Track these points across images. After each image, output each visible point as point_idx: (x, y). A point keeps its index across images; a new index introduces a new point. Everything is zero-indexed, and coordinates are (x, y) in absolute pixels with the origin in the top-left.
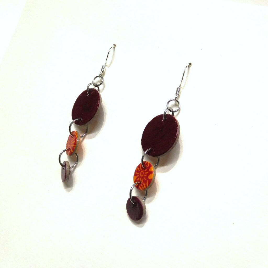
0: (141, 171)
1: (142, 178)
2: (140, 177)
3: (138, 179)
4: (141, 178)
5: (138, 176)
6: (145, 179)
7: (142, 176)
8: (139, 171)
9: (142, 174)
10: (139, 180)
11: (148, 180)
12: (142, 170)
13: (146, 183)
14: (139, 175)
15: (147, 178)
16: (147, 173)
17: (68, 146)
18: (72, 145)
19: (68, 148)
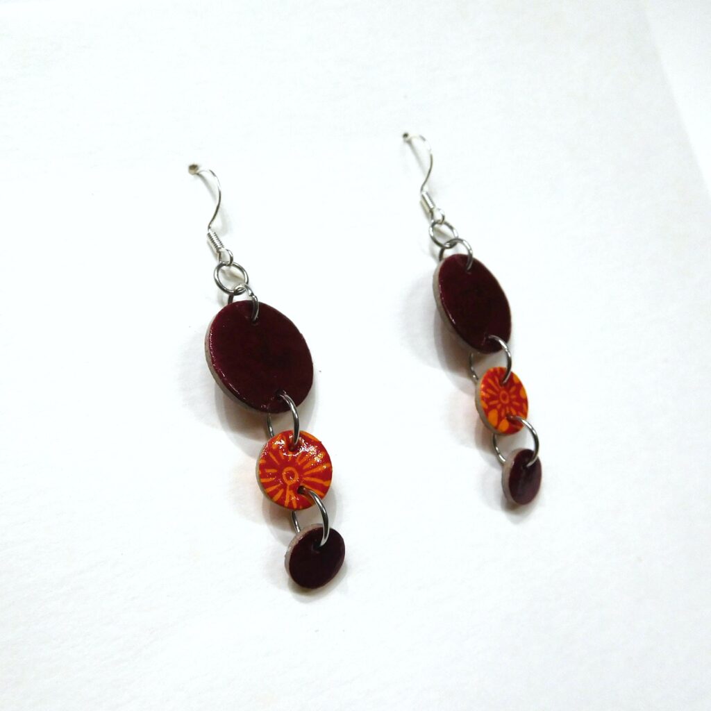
0: (498, 394)
1: (510, 404)
2: (504, 406)
3: (503, 414)
4: (507, 408)
5: (499, 406)
6: (517, 404)
7: (507, 402)
8: (494, 393)
9: (504, 398)
14: (500, 402)
16: (513, 389)
17: (289, 483)
18: (315, 471)
19: (290, 489)
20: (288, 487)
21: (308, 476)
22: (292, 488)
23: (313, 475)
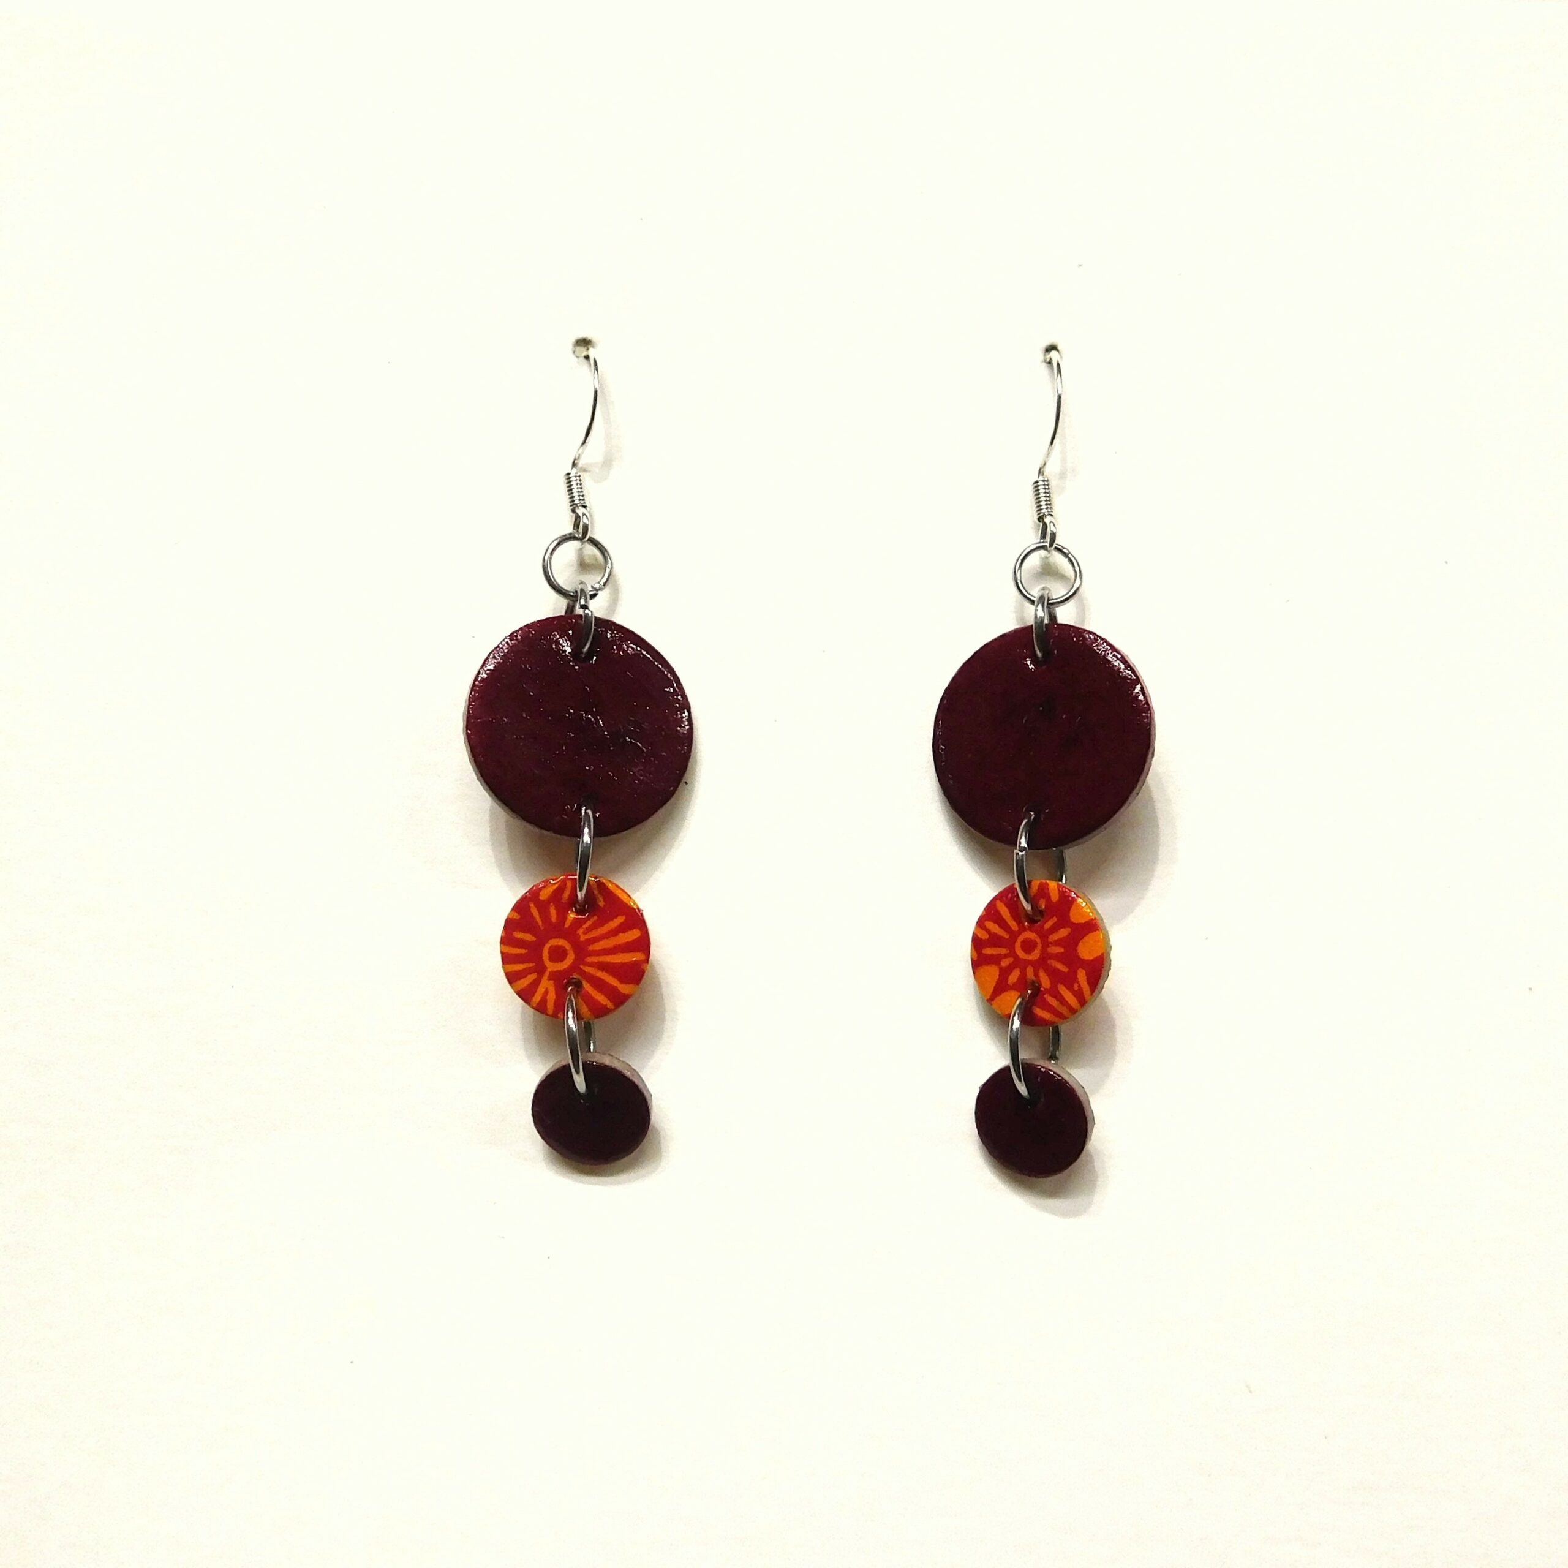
0: (1014, 936)
1: (1042, 963)
2: (1020, 964)
3: (1014, 977)
4: (1030, 969)
5: (1006, 962)
7: (1033, 956)
8: (1007, 936)
9: (1028, 946)
10: (1023, 980)
11: (1083, 963)
12: (1023, 929)
13: (1076, 987)
14: (1012, 955)
15: (1072, 958)
16: (1063, 933)
17: (551, 967)
18: (609, 959)
19: (550, 979)
20: (547, 974)
21: (590, 965)
22: (556, 977)
23: (603, 967)
